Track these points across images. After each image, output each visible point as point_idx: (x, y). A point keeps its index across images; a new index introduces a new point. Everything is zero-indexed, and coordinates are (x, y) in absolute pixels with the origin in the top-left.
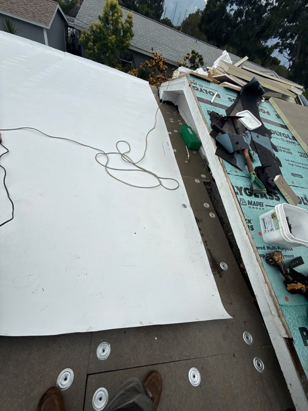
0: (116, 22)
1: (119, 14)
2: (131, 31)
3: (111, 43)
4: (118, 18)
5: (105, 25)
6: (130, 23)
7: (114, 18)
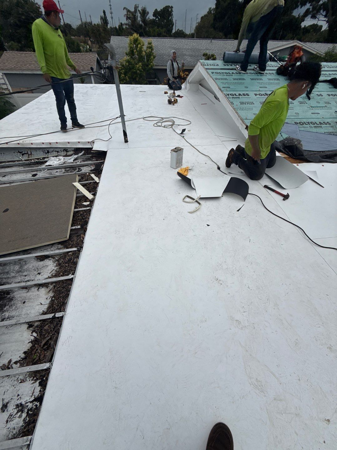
0: (140, 51)
1: (142, 44)
2: (153, 53)
3: (138, 70)
4: (141, 48)
5: (131, 57)
6: (151, 48)
7: (138, 49)
